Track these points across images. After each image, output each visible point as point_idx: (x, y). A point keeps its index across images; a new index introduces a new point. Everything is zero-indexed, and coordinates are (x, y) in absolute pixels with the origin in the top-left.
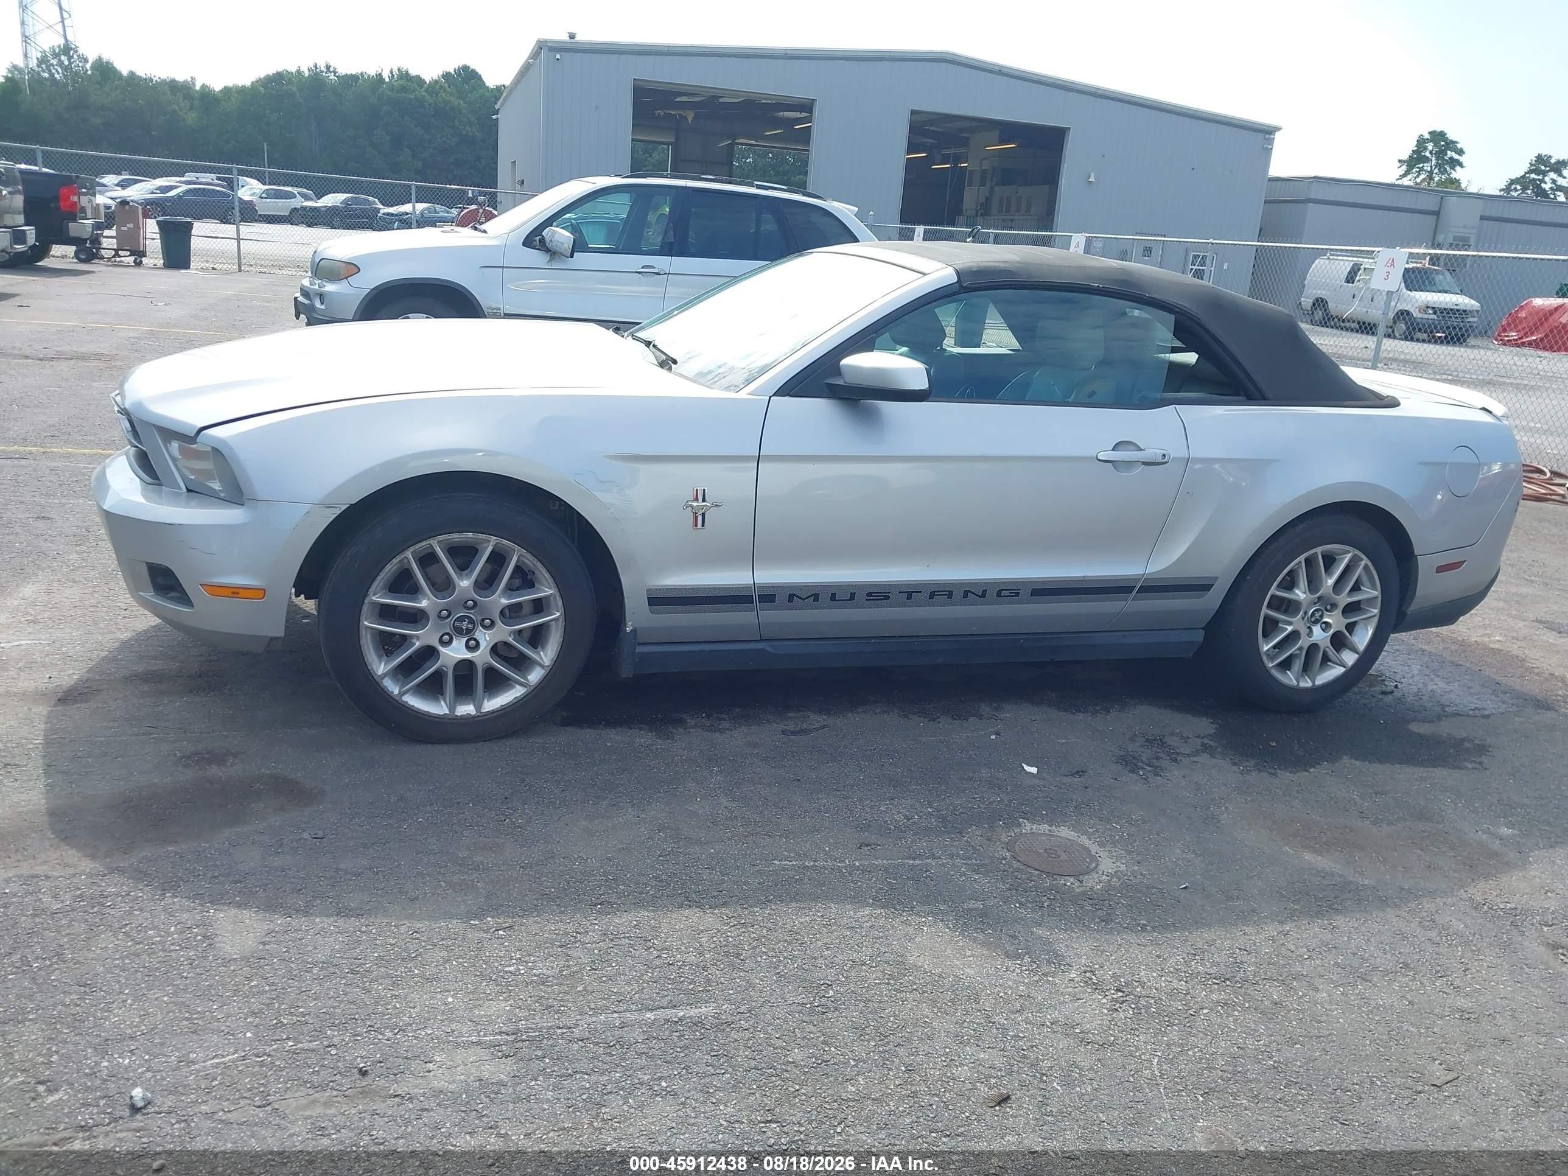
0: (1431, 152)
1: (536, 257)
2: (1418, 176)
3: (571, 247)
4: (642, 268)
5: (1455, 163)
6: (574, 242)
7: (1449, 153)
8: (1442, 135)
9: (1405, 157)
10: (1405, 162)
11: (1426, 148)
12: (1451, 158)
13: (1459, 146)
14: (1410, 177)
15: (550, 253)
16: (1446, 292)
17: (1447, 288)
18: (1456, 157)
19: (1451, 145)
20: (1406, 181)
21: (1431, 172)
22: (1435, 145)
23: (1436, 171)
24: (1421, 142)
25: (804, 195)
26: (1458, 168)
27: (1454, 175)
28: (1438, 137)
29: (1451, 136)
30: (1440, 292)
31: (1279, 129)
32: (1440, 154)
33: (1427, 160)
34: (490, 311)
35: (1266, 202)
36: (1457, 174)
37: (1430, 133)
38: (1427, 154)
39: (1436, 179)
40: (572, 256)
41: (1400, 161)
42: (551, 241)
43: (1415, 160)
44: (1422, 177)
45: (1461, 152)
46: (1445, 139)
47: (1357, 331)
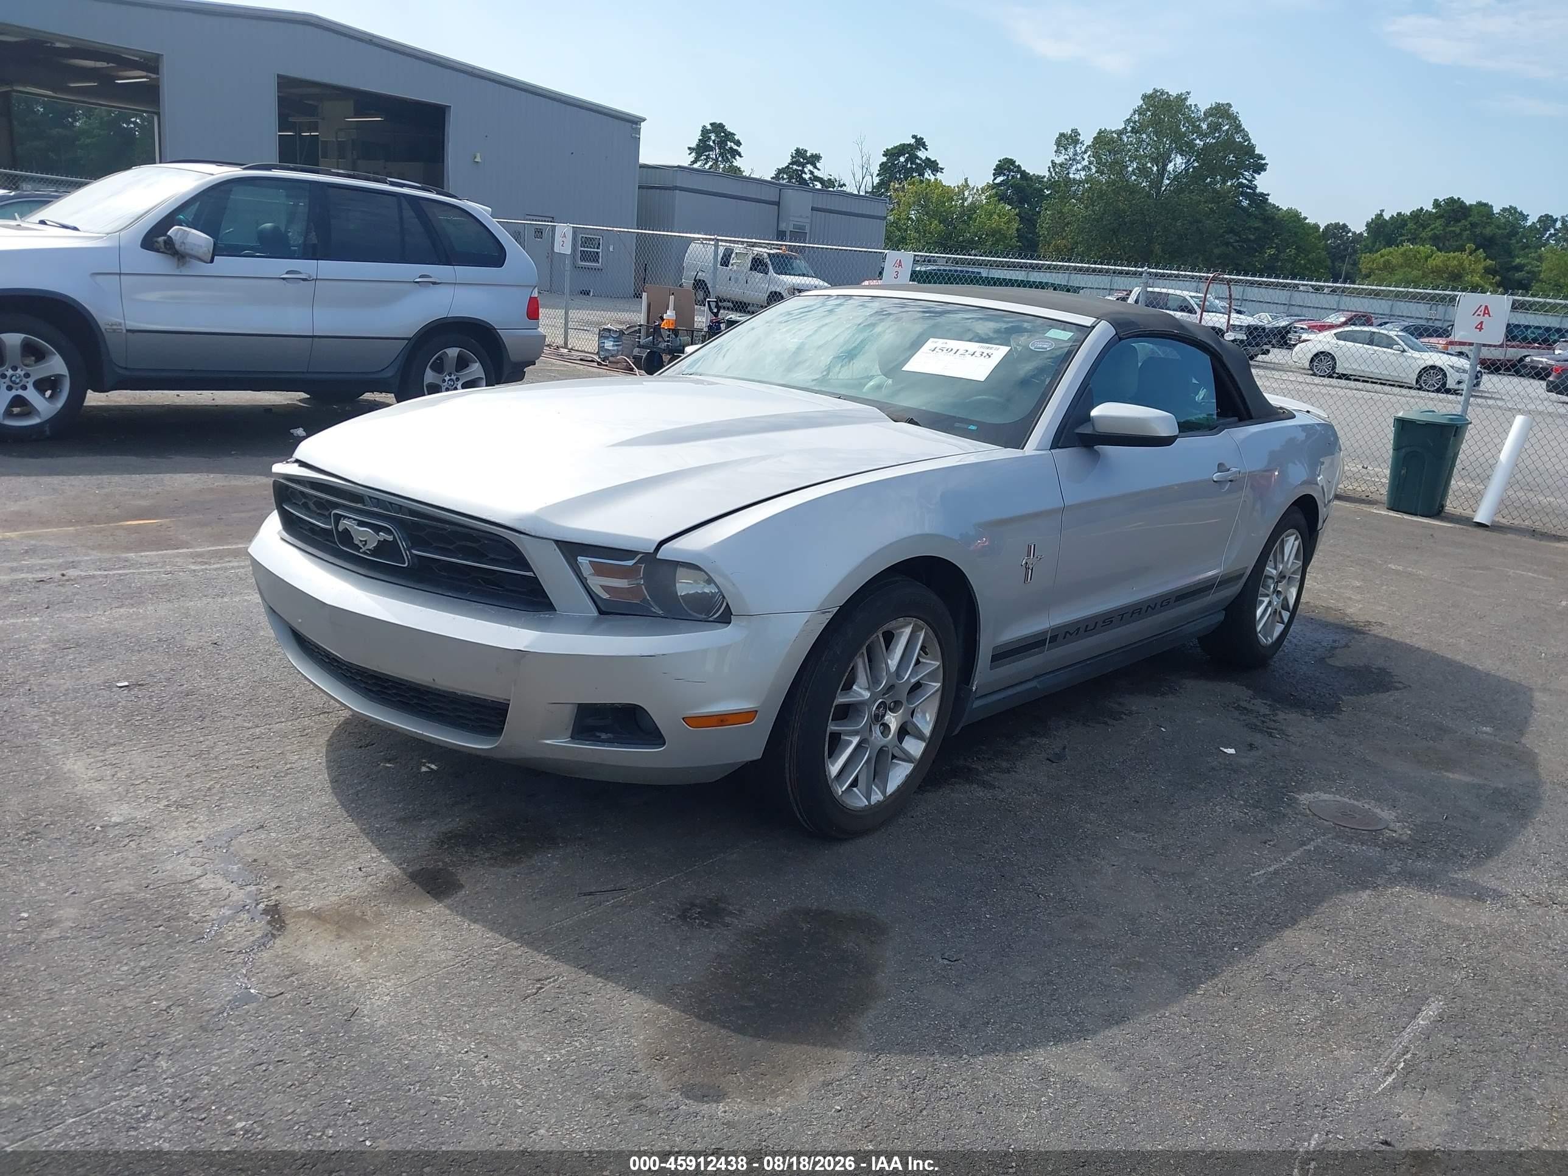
0: (714, 141)
1: (154, 261)
2: (706, 163)
3: (211, 251)
4: (287, 273)
5: (735, 153)
6: (214, 244)
7: (729, 143)
8: (721, 126)
9: (693, 145)
10: (694, 149)
11: (710, 138)
12: (731, 148)
13: (736, 137)
14: (699, 163)
15: (176, 257)
16: (804, 275)
17: (805, 272)
18: (735, 147)
19: (730, 136)
20: (696, 166)
21: (717, 160)
22: (717, 136)
23: (720, 159)
24: (705, 132)
25: (437, 194)
26: (737, 157)
27: (735, 164)
28: (718, 128)
29: (729, 128)
30: (799, 275)
31: (644, 120)
32: (722, 144)
33: (711, 149)
34: (108, 327)
35: (640, 187)
36: (738, 162)
37: (711, 124)
38: (711, 143)
39: (722, 166)
40: (212, 261)
41: (689, 148)
42: (183, 243)
43: (701, 149)
44: (710, 163)
45: (738, 143)
46: (725, 131)
47: (732, 309)
